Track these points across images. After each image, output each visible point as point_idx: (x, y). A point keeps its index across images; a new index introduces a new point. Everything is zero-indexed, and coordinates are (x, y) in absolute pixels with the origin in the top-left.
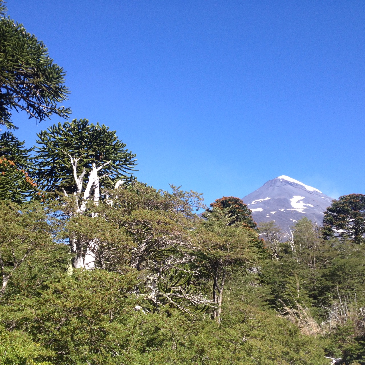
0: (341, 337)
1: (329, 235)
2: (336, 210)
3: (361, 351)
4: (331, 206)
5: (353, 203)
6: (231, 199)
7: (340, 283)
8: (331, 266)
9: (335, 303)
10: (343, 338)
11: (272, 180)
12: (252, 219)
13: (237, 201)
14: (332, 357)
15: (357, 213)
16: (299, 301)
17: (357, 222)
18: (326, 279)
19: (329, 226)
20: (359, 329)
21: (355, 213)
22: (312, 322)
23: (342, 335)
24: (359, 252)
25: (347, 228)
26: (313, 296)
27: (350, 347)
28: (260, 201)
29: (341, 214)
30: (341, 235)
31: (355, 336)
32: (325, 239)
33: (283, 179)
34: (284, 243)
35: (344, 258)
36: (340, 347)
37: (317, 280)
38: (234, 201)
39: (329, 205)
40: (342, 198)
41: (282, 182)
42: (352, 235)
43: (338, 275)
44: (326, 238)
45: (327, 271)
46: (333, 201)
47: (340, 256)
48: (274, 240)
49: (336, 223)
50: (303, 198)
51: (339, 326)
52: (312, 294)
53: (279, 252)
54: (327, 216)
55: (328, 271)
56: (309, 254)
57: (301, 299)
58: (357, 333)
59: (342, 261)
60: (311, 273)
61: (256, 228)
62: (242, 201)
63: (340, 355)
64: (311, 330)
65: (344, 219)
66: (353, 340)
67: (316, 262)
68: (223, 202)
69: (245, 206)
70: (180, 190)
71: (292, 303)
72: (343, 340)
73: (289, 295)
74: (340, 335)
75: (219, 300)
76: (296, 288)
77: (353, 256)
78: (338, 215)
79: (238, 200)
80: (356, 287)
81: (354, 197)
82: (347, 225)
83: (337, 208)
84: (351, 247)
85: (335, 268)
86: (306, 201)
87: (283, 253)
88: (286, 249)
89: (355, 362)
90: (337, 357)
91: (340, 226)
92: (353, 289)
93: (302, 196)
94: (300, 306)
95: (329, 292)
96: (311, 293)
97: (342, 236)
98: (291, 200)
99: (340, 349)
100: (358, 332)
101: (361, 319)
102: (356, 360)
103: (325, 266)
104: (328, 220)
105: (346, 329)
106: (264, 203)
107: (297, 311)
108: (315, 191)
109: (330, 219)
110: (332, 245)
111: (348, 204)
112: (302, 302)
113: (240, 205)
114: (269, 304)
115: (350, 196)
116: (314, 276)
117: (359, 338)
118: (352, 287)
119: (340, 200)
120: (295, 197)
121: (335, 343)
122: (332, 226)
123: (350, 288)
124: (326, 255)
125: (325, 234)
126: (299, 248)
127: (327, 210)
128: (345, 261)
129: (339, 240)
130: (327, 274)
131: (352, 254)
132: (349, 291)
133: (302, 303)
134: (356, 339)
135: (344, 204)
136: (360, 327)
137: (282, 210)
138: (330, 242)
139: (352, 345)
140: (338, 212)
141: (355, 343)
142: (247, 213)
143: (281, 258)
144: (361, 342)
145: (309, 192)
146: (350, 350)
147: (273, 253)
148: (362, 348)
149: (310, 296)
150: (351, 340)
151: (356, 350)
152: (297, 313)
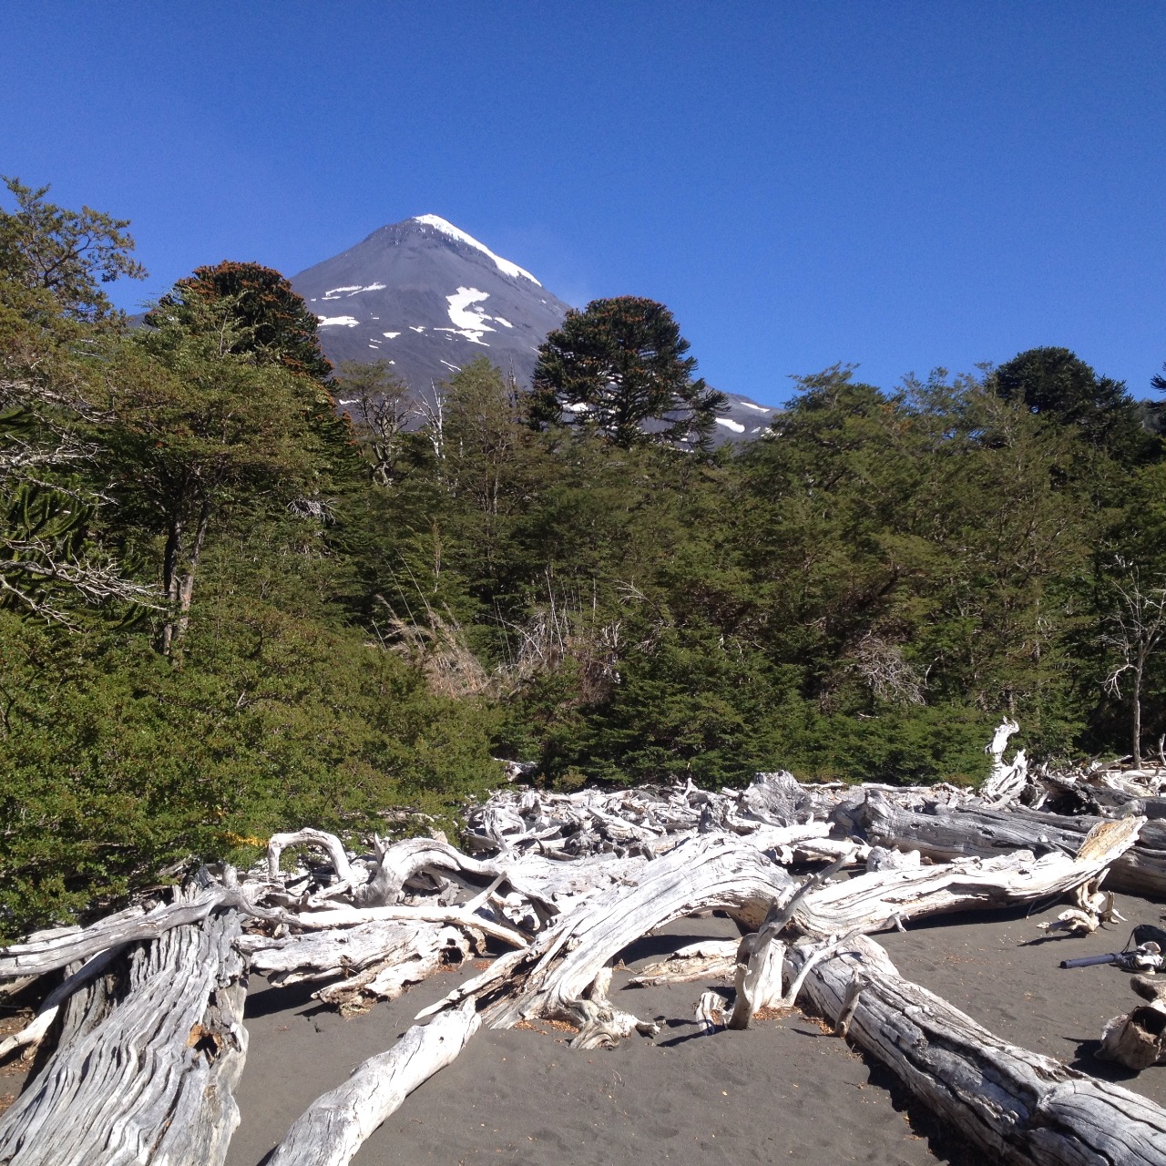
0: (542, 705)
1: (545, 418)
2: (576, 343)
3: (592, 742)
4: (561, 330)
5: (625, 324)
6: (252, 273)
7: (559, 556)
8: (540, 508)
9: (539, 612)
10: (547, 707)
11: (395, 226)
12: (316, 346)
13: (270, 279)
14: (514, 760)
15: (632, 356)
16: (435, 603)
17: (628, 386)
18: (522, 543)
19: (550, 391)
20: (593, 685)
21: (626, 356)
22: (467, 663)
23: (547, 700)
24: (623, 473)
25: (600, 401)
26: (481, 593)
27: (565, 730)
28: (351, 292)
29: (587, 355)
30: (580, 420)
31: (581, 702)
32: (535, 427)
33: (430, 227)
34: (413, 430)
35: (579, 485)
36: (538, 731)
37: (496, 545)
38: (261, 280)
39: (557, 325)
40: (595, 308)
41: (425, 237)
42: (609, 422)
43: (557, 533)
44: (538, 425)
45: (527, 521)
46: (570, 314)
47: (571, 480)
48: (385, 421)
49: (569, 382)
50: (483, 296)
51: (541, 675)
52: (479, 587)
53: (396, 460)
54: (547, 359)
55: (530, 523)
56: (483, 470)
57: (442, 597)
58: (587, 695)
59: (572, 494)
60: (482, 525)
61: (329, 378)
62: (288, 285)
63: (534, 754)
64: (465, 686)
65: (592, 371)
66: (573, 713)
67: (500, 492)
68: (221, 280)
69: (298, 302)
70: (46, 201)
71: (417, 609)
72: (549, 714)
73: (409, 584)
74: (540, 700)
75: (184, 592)
76: (431, 566)
77: (604, 481)
78: (579, 359)
79: (275, 278)
80: (601, 568)
81: (630, 308)
82: (600, 390)
83: (578, 336)
84: (602, 456)
85: (552, 515)
86: (491, 307)
87: (406, 463)
88: (417, 452)
89: (571, 772)
90: (526, 760)
91: (580, 393)
92: (591, 576)
93: (482, 290)
94: (438, 618)
95: (529, 583)
96: (478, 583)
97: (581, 423)
98: (450, 298)
99: (536, 738)
100: (589, 693)
101: (602, 658)
102: (577, 768)
103: (525, 506)
104: (547, 371)
105: (557, 685)
106: (365, 299)
107: (427, 633)
108: (521, 277)
109: (553, 368)
110: (552, 448)
111: (608, 326)
112: (445, 605)
113: (282, 295)
114: (346, 610)
115: (617, 301)
116: (491, 535)
117: (590, 708)
118: (592, 570)
119: (589, 311)
120: (461, 290)
121: (523, 720)
122: (559, 391)
123: (586, 573)
124: (531, 474)
125: (536, 413)
126: (457, 450)
127: (550, 339)
128: (581, 496)
129: (573, 434)
130: (525, 530)
131: (602, 477)
132: (582, 579)
133: (444, 609)
134: (582, 711)
135: (598, 324)
136: (598, 680)
137: (419, 330)
138: (547, 436)
139: (569, 727)
140: (582, 349)
141: (578, 721)
142: (302, 327)
143: (399, 477)
144: (595, 717)
145: (505, 279)
146: (562, 739)
147: (377, 461)
148: (595, 735)
149: (472, 592)
150: (569, 713)
151: (578, 738)
152: (426, 638)
